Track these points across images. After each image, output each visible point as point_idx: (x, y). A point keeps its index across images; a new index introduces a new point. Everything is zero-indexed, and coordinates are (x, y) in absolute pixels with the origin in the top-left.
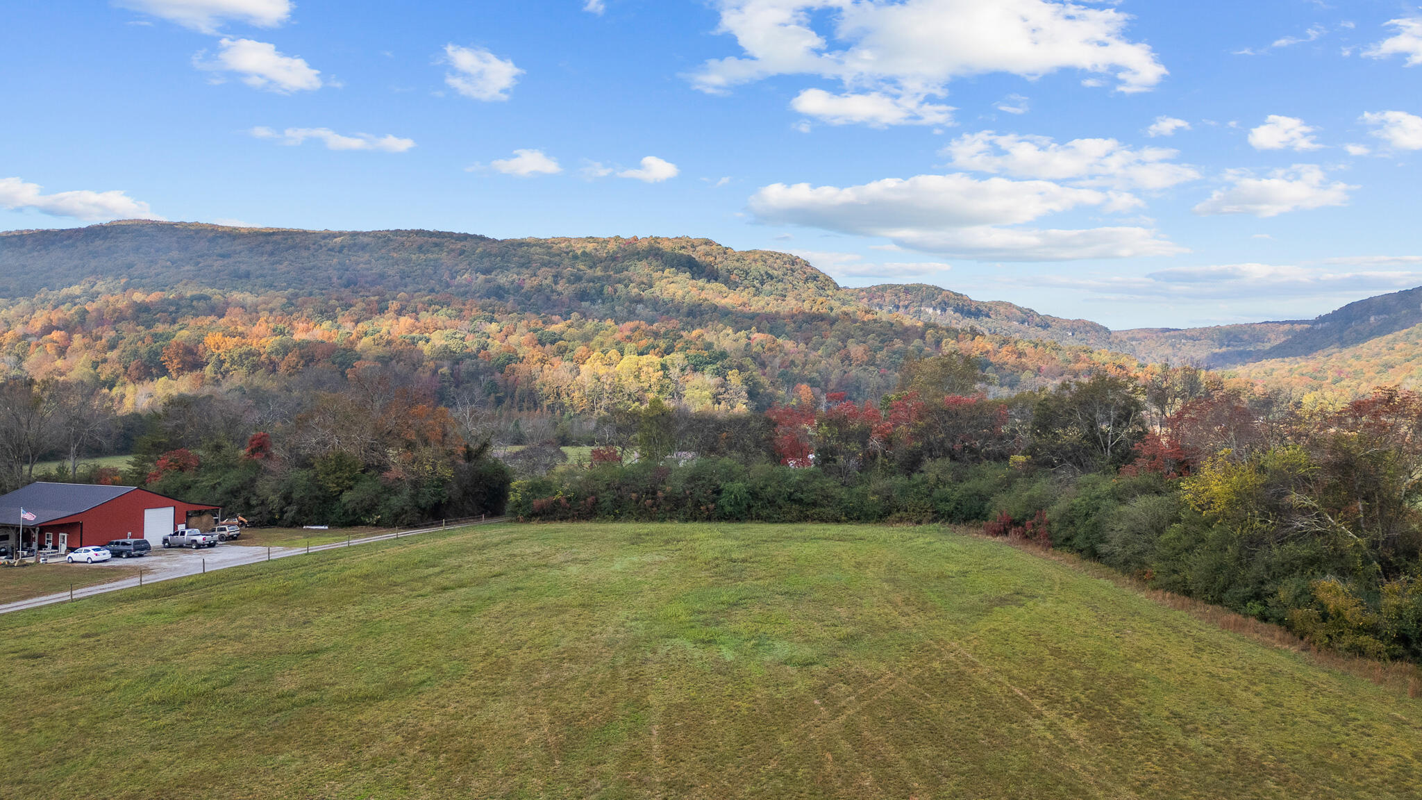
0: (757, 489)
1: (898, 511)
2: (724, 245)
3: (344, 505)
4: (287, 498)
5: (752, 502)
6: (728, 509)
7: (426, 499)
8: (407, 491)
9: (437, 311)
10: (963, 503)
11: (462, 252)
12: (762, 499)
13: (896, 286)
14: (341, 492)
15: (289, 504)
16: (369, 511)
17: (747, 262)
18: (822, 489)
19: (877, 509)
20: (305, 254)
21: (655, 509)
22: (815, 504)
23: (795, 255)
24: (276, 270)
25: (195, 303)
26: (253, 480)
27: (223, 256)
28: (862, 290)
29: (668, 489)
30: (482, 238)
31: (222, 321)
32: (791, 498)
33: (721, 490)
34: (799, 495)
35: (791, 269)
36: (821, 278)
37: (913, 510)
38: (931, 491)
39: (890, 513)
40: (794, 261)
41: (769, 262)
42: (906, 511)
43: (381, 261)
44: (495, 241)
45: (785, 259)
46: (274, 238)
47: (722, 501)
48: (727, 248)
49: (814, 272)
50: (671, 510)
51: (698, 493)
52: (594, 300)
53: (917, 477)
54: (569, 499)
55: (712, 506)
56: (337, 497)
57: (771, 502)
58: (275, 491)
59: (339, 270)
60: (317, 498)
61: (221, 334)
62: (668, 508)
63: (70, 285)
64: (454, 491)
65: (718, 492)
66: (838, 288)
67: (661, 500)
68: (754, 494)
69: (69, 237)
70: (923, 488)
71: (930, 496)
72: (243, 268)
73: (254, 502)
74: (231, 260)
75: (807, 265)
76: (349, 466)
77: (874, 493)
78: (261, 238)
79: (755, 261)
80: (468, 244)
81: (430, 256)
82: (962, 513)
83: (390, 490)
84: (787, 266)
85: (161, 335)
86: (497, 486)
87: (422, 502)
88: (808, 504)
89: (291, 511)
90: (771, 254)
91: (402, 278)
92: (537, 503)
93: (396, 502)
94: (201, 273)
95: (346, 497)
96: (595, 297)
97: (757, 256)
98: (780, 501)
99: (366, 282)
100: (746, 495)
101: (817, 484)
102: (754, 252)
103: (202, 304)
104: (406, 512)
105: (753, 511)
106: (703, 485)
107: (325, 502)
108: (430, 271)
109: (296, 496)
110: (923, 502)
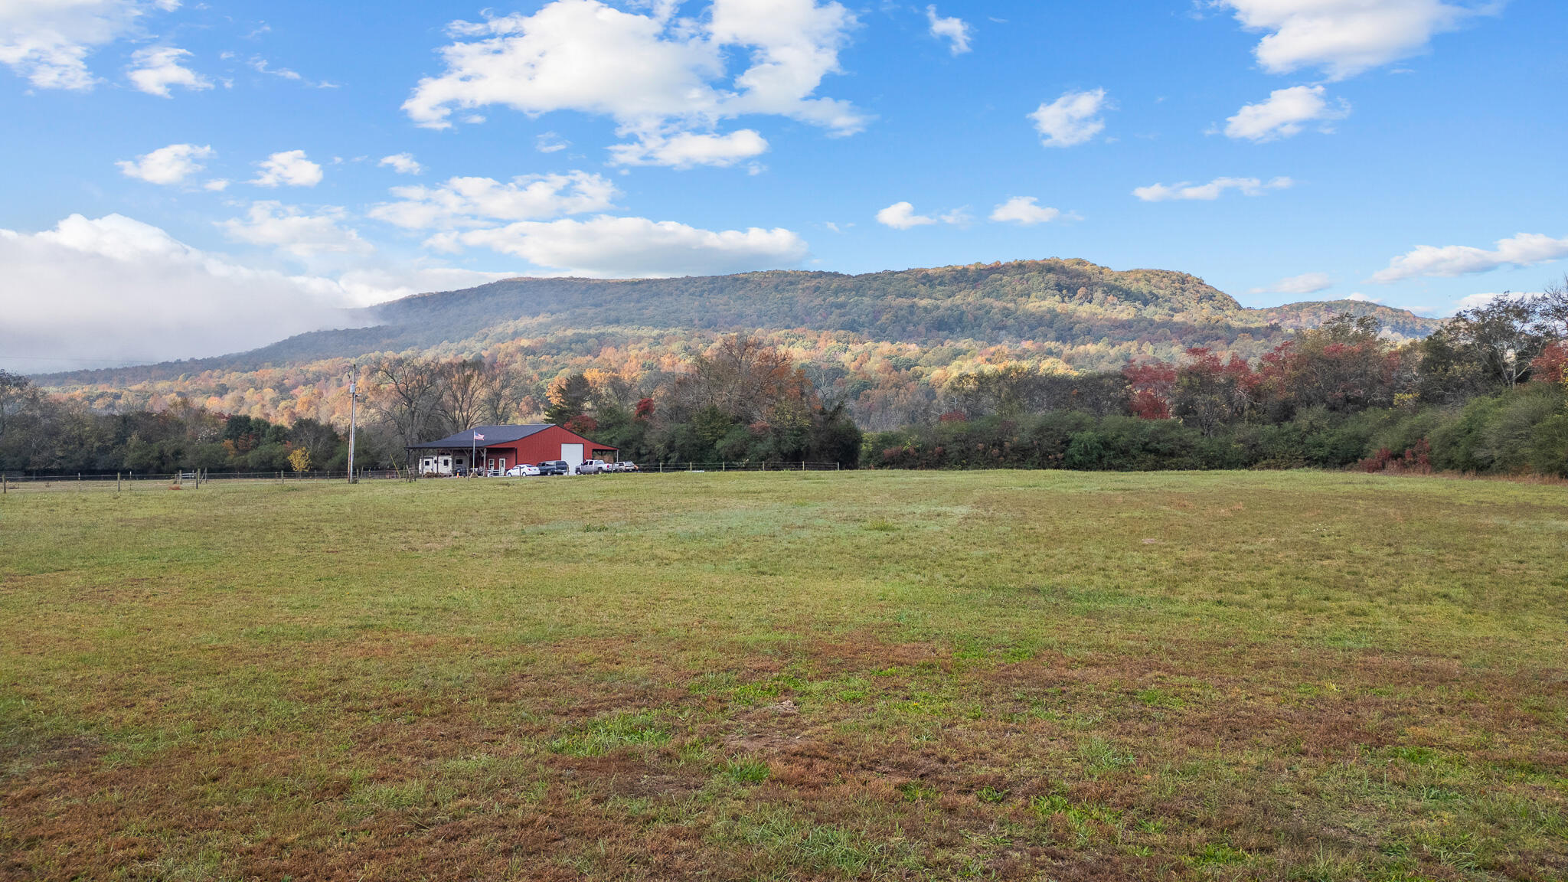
0: (1110, 439)
1: (1265, 459)
2: (1099, 264)
3: (718, 451)
4: (670, 447)
5: (1103, 452)
6: (1078, 458)
7: (788, 446)
8: (771, 440)
9: (793, 343)
10: (1339, 447)
11: (817, 289)
12: (1114, 449)
13: (1314, 303)
14: (715, 441)
15: (671, 452)
16: (739, 456)
17: (1128, 282)
18: (1180, 440)
19: (1242, 457)
20: (668, 299)
21: (1002, 458)
22: (1172, 454)
23: (1185, 273)
24: (643, 315)
25: (573, 346)
26: (642, 434)
27: (596, 306)
28: (1271, 310)
29: (1015, 439)
30: (836, 275)
31: (596, 360)
32: (1145, 448)
33: (1070, 441)
34: (1154, 444)
35: (1181, 288)
36: (1218, 297)
37: (1283, 457)
38: (1304, 438)
39: (1256, 461)
40: (1184, 280)
41: (1153, 282)
42: (1274, 458)
43: (739, 302)
44: (849, 276)
45: (1174, 277)
46: (640, 286)
47: (1071, 451)
48: (1103, 268)
49: (1208, 290)
50: (1018, 460)
51: (1045, 442)
52: (952, 329)
53: (1288, 426)
54: (918, 450)
55: (1060, 456)
56: (712, 446)
57: (1125, 452)
58: (660, 441)
59: (699, 312)
60: (695, 445)
61: (597, 370)
62: (1015, 458)
63: (467, 337)
64: (811, 441)
65: (1067, 442)
66: (1240, 308)
67: (1008, 450)
68: (1106, 445)
69: (464, 296)
70: (1294, 436)
71: (1303, 443)
72: (613, 314)
73: (643, 451)
74: (602, 309)
75: (1201, 283)
76: (721, 417)
77: (1238, 442)
78: (629, 287)
79: (1138, 281)
80: (822, 281)
81: (787, 295)
82: (1337, 458)
83: (758, 439)
84: (1177, 285)
85: (546, 374)
86: (850, 443)
87: (785, 449)
88: (1165, 455)
89: (675, 456)
90: (1156, 273)
91: (759, 317)
92: (887, 451)
93: (761, 448)
94: (577, 321)
95: (719, 444)
96: (954, 326)
97: (1139, 276)
98: (1134, 451)
99: (725, 323)
100: (1096, 444)
101: (1174, 434)
102: (1137, 271)
103: (579, 347)
104: (771, 456)
105: (1105, 461)
106: (1052, 436)
107: (701, 449)
108: (786, 308)
109: (678, 443)
110: (1293, 449)
